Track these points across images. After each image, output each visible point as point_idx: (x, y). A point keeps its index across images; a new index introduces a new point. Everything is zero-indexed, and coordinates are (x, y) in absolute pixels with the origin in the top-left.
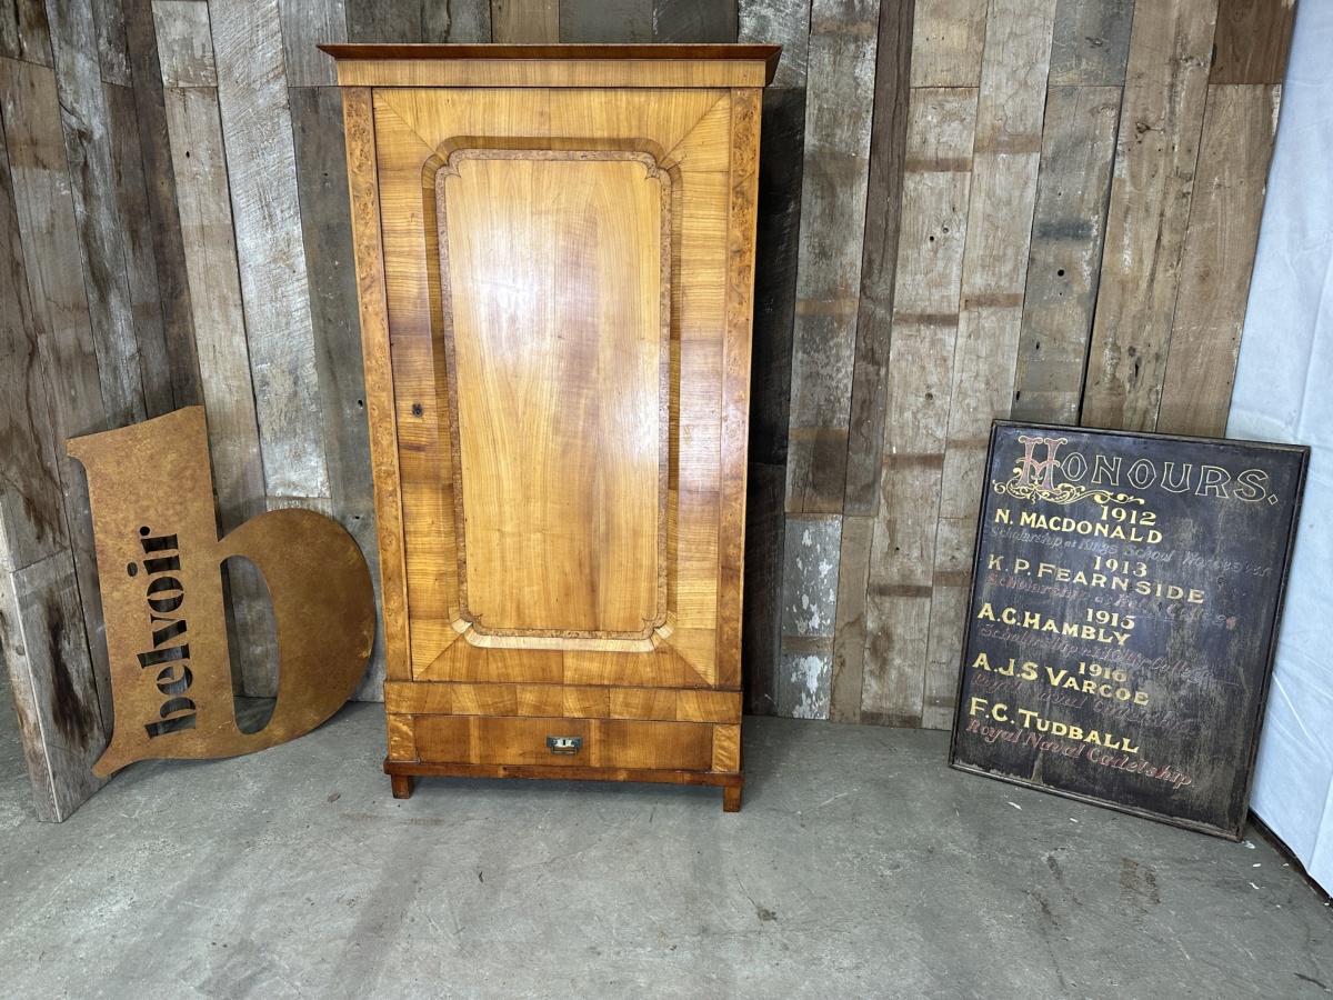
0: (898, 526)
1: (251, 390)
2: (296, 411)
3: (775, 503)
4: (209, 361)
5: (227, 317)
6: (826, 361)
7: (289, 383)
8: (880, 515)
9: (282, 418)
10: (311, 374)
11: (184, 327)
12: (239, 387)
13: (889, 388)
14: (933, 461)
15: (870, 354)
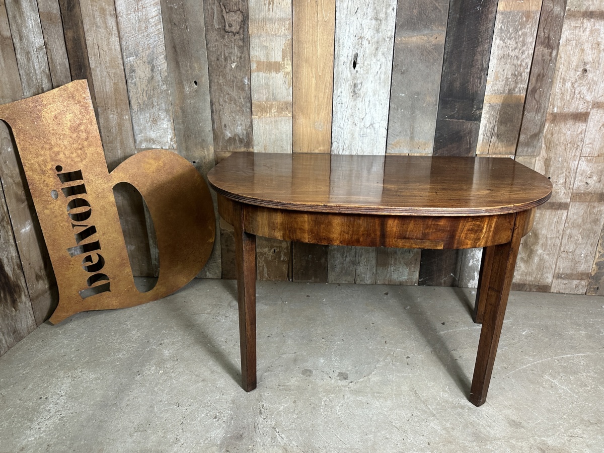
0: (551, 163)
1: (124, 75)
2: (153, 90)
3: (470, 148)
4: (94, 55)
5: (106, 24)
6: (515, 46)
7: (148, 70)
8: (541, 155)
9: (145, 95)
10: (162, 64)
11: (77, 31)
12: (115, 74)
13: (557, 66)
14: (581, 117)
15: (547, 40)
